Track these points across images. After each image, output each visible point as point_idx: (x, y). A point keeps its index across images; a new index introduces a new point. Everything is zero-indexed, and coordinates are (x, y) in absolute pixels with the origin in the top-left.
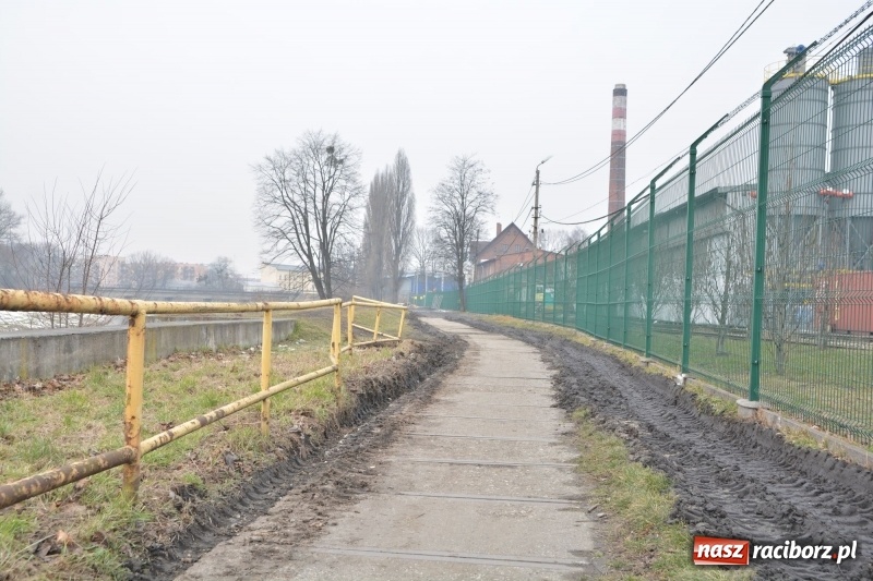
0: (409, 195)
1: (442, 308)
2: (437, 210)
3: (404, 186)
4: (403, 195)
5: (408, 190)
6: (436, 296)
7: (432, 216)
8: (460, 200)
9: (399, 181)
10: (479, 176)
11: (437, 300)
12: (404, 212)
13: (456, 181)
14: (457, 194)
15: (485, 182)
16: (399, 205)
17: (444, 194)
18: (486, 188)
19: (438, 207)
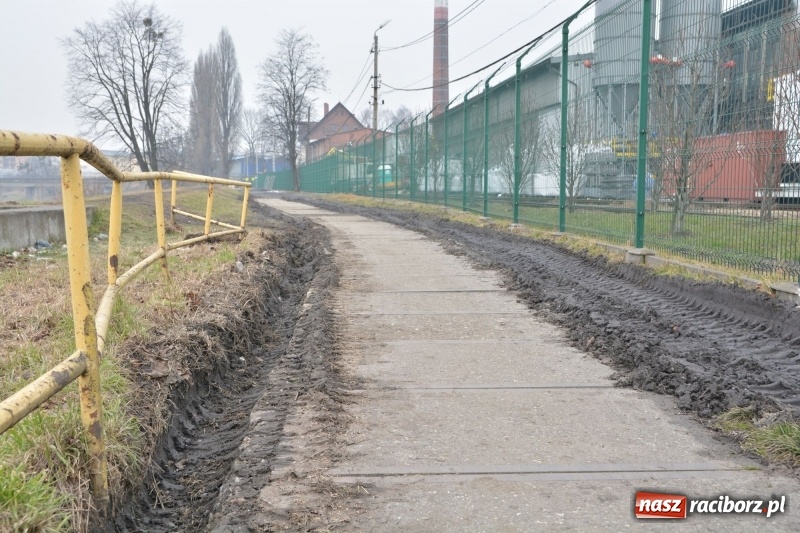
0: (235, 75)
1: (274, 188)
2: (265, 87)
3: (229, 66)
4: (229, 75)
5: (234, 70)
6: (268, 178)
7: (261, 93)
8: (290, 76)
9: (224, 62)
10: (308, 51)
11: (269, 180)
12: (231, 92)
13: (285, 57)
14: (286, 70)
15: (315, 57)
16: (225, 86)
17: (273, 70)
18: (316, 63)
19: (266, 83)
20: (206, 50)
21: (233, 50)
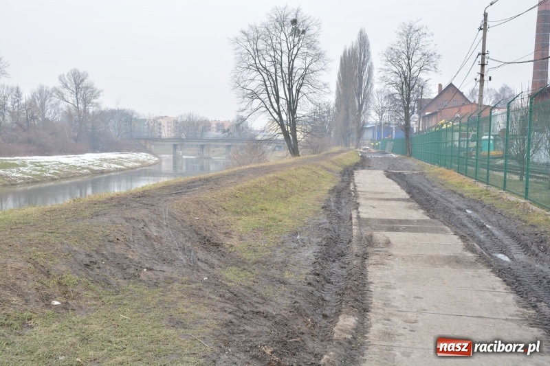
0: (369, 64)
1: (393, 152)
2: (385, 70)
3: (365, 57)
4: (364, 64)
5: (368, 60)
6: (389, 143)
7: (382, 75)
8: (407, 61)
9: (361, 54)
10: (423, 39)
11: (389, 145)
12: (365, 77)
13: (403, 45)
14: (404, 56)
15: (428, 44)
16: (361, 71)
17: (392, 57)
18: (430, 49)
19: (387, 68)
20: (349, 46)
21: (368, 45)
